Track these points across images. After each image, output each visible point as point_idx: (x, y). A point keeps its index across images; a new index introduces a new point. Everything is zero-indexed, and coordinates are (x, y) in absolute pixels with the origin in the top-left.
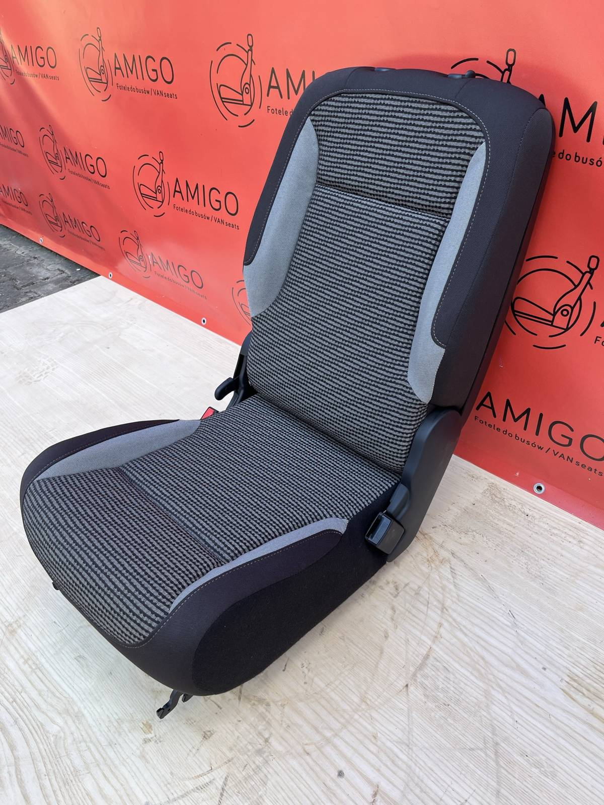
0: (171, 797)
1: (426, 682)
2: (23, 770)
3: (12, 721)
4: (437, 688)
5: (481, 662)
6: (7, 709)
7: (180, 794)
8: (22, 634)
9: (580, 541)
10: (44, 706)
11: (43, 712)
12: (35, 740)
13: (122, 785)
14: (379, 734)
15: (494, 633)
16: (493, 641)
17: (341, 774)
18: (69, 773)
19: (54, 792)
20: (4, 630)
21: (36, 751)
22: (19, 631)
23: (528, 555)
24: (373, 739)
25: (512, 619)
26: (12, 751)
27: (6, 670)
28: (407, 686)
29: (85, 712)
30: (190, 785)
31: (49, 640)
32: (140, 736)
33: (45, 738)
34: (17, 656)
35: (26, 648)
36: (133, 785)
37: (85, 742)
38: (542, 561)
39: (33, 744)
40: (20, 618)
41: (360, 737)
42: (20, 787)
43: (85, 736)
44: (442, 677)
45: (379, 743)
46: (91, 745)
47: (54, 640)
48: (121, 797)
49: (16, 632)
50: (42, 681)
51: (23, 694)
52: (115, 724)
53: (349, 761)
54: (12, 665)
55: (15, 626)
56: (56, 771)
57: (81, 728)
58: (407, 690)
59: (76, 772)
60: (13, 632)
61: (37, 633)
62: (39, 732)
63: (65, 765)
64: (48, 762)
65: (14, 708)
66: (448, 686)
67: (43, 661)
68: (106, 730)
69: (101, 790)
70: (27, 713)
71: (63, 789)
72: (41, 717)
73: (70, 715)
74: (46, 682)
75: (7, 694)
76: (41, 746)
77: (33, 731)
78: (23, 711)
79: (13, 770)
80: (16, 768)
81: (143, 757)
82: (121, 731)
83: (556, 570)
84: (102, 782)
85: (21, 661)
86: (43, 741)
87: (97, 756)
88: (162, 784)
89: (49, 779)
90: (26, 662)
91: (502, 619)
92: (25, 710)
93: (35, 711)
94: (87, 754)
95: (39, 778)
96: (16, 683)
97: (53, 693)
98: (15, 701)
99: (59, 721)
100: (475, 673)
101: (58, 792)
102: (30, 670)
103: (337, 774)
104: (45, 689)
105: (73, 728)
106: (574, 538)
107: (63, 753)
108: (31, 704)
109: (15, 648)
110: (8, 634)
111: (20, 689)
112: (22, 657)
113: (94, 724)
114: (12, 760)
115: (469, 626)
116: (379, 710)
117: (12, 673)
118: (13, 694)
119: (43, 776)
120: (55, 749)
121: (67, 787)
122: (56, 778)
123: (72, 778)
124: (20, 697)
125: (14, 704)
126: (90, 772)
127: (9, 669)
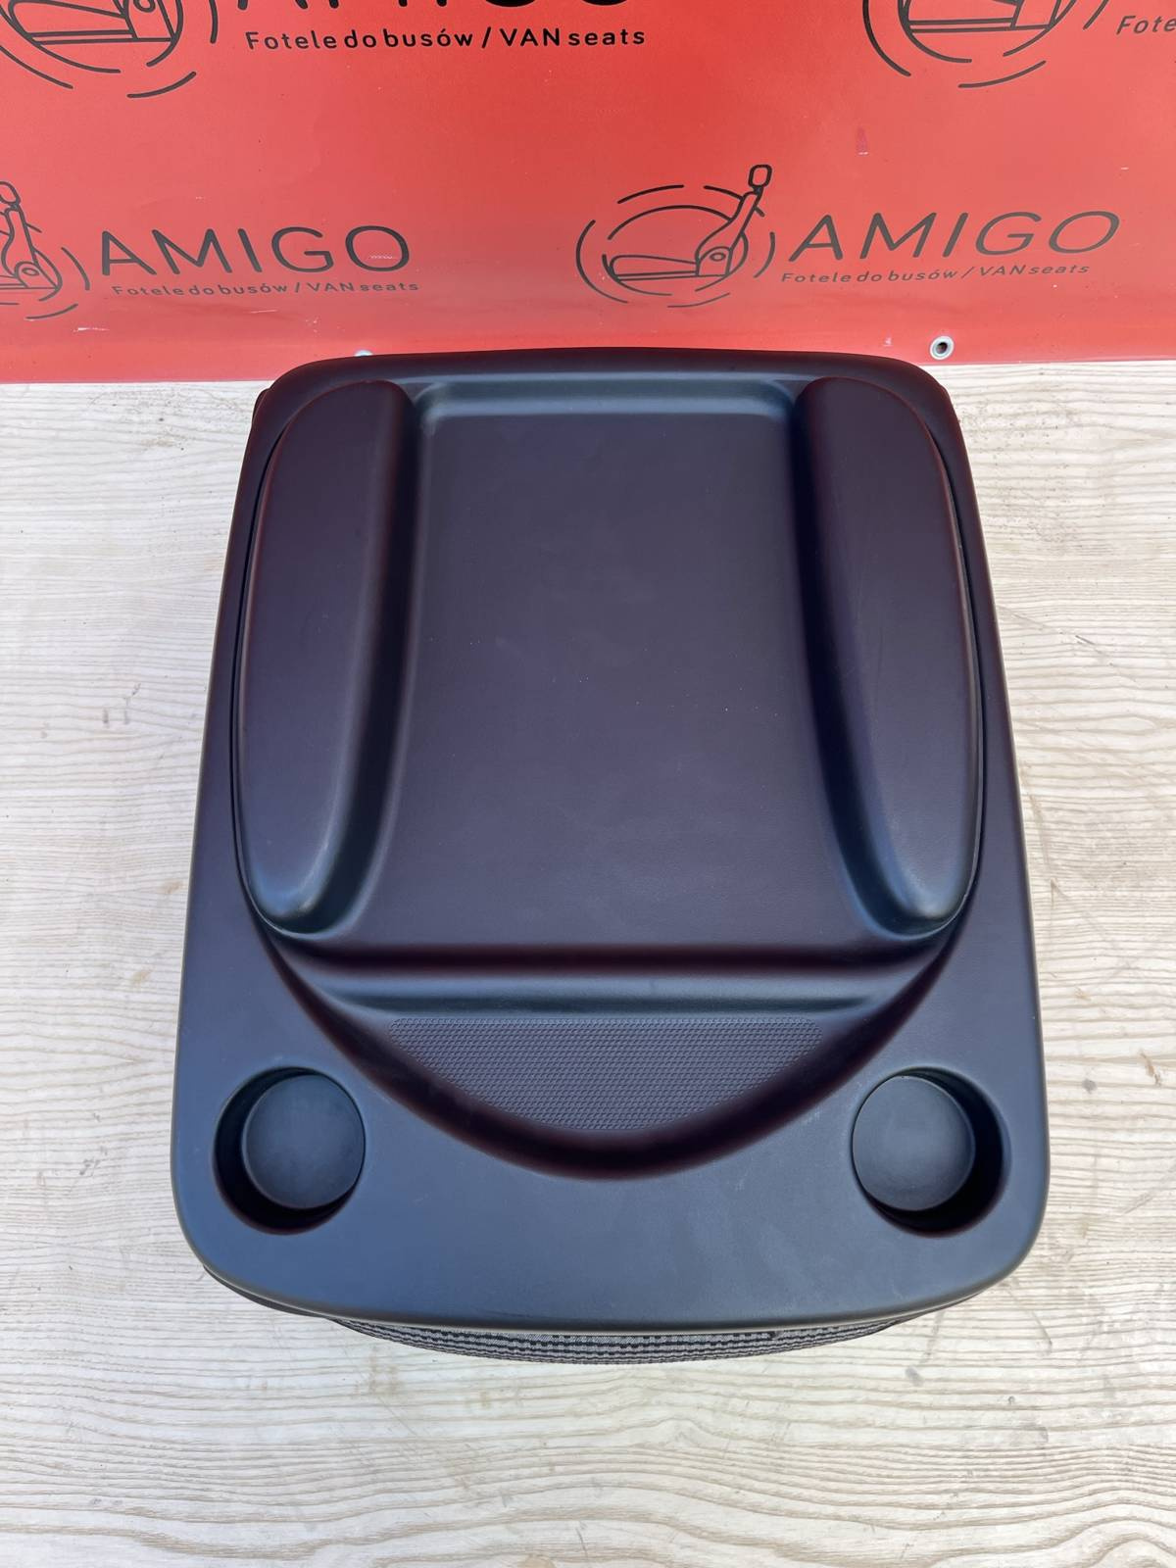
0: (928, 1331)
1: (1070, 857)
2: (698, 1523)
3: (591, 1491)
4: (1091, 853)
5: (1110, 759)
6: (558, 1487)
8: (416, 1376)
9: (1069, 413)
10: (607, 1423)
11: (618, 1430)
12: (661, 1472)
13: (850, 1388)
14: (1083, 988)
15: (1085, 694)
16: (1094, 710)
17: (1089, 1085)
18: (765, 1453)
19: (777, 1494)
20: (376, 1401)
21: (681, 1483)
22: (402, 1376)
23: (1022, 507)
24: (1083, 1002)
25: (1090, 648)
26: (648, 1521)
28: (1053, 886)
33: (670, 1454)
34: (459, 1411)
35: (456, 1385)
36: (865, 1371)
37: (733, 1396)
38: (1049, 503)
39: (666, 1481)
40: (372, 1359)
41: (1064, 1014)
42: (723, 1542)
43: (722, 1389)
44: (1083, 828)
45: (1093, 999)
46: (745, 1391)
48: (868, 1402)
49: (402, 1383)
51: (551, 1443)
53: (1083, 1060)
54: (470, 1430)
55: (383, 1377)
56: (744, 1471)
57: (703, 1387)
58: (1059, 891)
59: (773, 1443)
60: (394, 1389)
62: (652, 1458)
63: (745, 1451)
64: (718, 1476)
65: (567, 1473)
66: (1101, 834)
67: (511, 1373)
69: (833, 1424)
70: (599, 1457)
71: (784, 1478)
72: (625, 1439)
74: (561, 1391)
75: (526, 1472)
76: (677, 1469)
77: (638, 1467)
78: (586, 1463)
79: (687, 1539)
80: (685, 1531)
83: (1078, 502)
84: (821, 1413)
85: (478, 1409)
86: (672, 1460)
87: (771, 1392)
89: (750, 1490)
90: (485, 1402)
91: (1077, 661)
92: (587, 1457)
93: (602, 1443)
94: (756, 1407)
95: (734, 1504)
96: (519, 1443)
97: (593, 1393)
98: (552, 1465)
99: (656, 1413)
100: (1115, 783)
101: (784, 1489)
102: (508, 1405)
103: (1085, 1090)
104: (575, 1400)
105: (692, 1399)
106: (1057, 414)
107: (723, 1443)
108: (584, 1440)
109: (437, 1403)
110: (393, 1401)
111: (535, 1443)
112: (468, 1402)
114: (667, 1529)
115: (1050, 713)
116: (1053, 955)
117: (485, 1439)
118: (535, 1459)
119: (735, 1497)
120: (703, 1452)
121: (786, 1470)
122: (756, 1479)
123: (777, 1455)
124: (553, 1452)
125: (558, 1469)
126: (790, 1422)
127: (476, 1440)
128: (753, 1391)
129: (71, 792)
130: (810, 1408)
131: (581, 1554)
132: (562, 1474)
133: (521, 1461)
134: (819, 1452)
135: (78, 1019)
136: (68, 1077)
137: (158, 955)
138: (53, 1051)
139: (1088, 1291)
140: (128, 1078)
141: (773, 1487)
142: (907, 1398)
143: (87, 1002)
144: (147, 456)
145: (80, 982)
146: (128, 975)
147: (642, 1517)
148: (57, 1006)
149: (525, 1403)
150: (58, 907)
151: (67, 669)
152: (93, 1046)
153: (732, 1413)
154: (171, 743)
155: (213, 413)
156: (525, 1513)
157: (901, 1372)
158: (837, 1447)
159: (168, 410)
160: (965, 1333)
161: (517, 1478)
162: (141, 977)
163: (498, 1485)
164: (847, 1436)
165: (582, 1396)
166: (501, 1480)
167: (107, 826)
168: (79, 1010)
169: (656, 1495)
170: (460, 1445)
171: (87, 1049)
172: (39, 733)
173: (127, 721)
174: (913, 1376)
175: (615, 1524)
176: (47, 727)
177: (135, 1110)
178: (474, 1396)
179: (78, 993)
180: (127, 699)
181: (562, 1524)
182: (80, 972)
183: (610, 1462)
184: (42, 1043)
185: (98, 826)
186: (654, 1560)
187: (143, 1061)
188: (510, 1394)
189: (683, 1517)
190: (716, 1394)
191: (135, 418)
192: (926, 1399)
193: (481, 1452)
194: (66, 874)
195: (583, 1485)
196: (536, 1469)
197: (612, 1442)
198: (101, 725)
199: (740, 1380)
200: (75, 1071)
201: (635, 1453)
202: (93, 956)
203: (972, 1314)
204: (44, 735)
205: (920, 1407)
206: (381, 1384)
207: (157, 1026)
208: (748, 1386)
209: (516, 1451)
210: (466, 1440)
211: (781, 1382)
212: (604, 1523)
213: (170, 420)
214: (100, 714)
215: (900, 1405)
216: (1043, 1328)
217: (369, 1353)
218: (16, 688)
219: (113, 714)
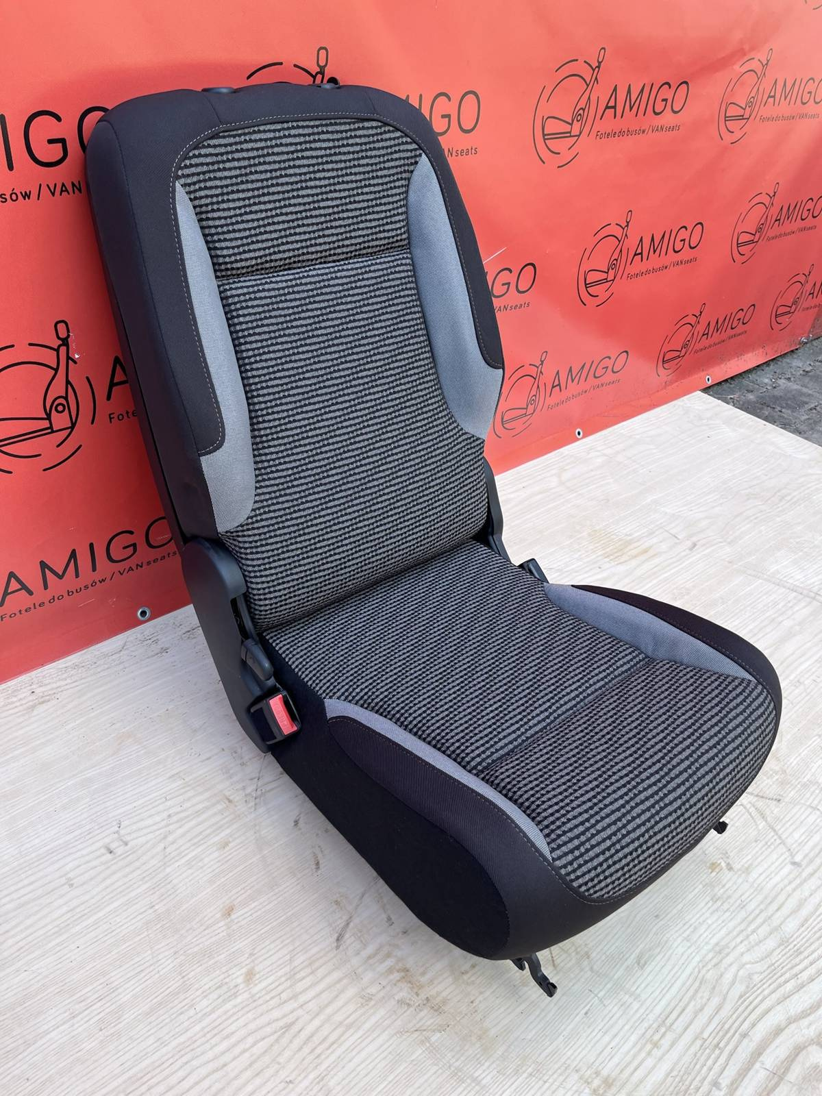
0: (778, 841)
2: (800, 1009)
3: (746, 1041)
6: (731, 1055)
7: (772, 834)
8: (611, 1064)
10: (716, 1000)
11: (725, 999)
12: (762, 1001)
19: (811, 964)
22: (605, 1073)
26: (782, 1030)
27: (674, 1073)
29: (714, 941)
30: (762, 825)
31: (618, 1015)
32: (727, 876)
33: (757, 988)
34: (650, 1062)
35: (635, 1050)
36: (778, 878)
37: (748, 937)
39: (768, 1003)
40: (581, 1078)
46: (750, 929)
47: (616, 1008)
48: (794, 890)
49: (608, 1076)
50: (684, 1010)
51: (705, 1035)
52: (719, 903)
54: (665, 1067)
55: (596, 1083)
56: (789, 966)
57: (733, 944)
59: (784, 942)
60: (608, 1083)
61: (607, 1038)
62: (751, 998)
63: (779, 956)
64: (783, 979)
65: (727, 1043)
67: (652, 1017)
68: (728, 914)
69: (794, 912)
70: (731, 1021)
71: (806, 954)
72: (732, 1000)
73: (721, 961)
74: (682, 1004)
75: (710, 1062)
76: (766, 992)
77: (751, 1007)
78: (729, 1029)
79: (805, 1022)
80: (800, 1018)
81: (747, 870)
82: (725, 896)
84: (785, 911)
85: (657, 1053)
86: (759, 991)
88: (770, 850)
89: (801, 971)
90: (656, 1045)
92: (727, 1026)
95: (802, 986)
96: (693, 1050)
97: (695, 992)
98: (717, 1046)
99: (730, 975)
101: (811, 958)
102: (667, 1036)
104: (693, 1003)
105: (735, 954)
107: (769, 961)
108: (716, 1019)
109: (636, 1070)
111: (699, 1043)
112: (649, 1053)
113: (725, 929)
114: (793, 1026)
117: (676, 1064)
118: (708, 1051)
119: (799, 981)
120: (766, 973)
121: (802, 949)
122: (797, 965)
123: (792, 946)
124: (710, 1039)
125: (721, 1045)
126: (780, 926)
127: (672, 1071)
128: (753, 927)
129: (116, 904)
130: (779, 913)
131: (776, 1079)
132: (726, 1046)
133: (703, 1059)
134: (803, 929)
135: (225, 1033)
136: (248, 1074)
137: (251, 955)
138: (225, 1065)
139: (805, 780)
140: (291, 1042)
141: (806, 962)
142: (804, 875)
143: (224, 1017)
144: (35, 712)
145: (209, 1009)
146: (240, 980)
147: (778, 1031)
148: (205, 1035)
149: (674, 1027)
150: (157, 976)
151: (61, 841)
152: (250, 1040)
153: (757, 944)
154: (165, 837)
155: (66, 675)
156: (732, 1084)
157: (789, 867)
158: (806, 920)
159: (34, 686)
160: (791, 830)
161: (710, 1069)
162: (250, 976)
163: (706, 1082)
164: (804, 912)
165: (693, 997)
166: (705, 1079)
167: (156, 907)
168: (222, 1027)
169: (772, 1013)
170: (670, 1079)
171: (247, 1046)
172: (66, 886)
173: (126, 844)
174: (794, 863)
175: (773, 1046)
176: (70, 879)
177: (312, 1057)
178: (649, 1046)
179: (214, 1016)
180: (117, 832)
181: (751, 1073)
182: (205, 1002)
183: (737, 1018)
184: (211, 1066)
185: (151, 911)
186: (805, 1047)
187: (293, 1023)
188: (663, 1030)
189: (792, 1012)
190: (741, 942)
191: (14, 699)
192: (810, 870)
193: (681, 1073)
194: (149, 952)
195: (739, 1042)
196: (713, 1056)
197: (728, 1007)
198: (109, 856)
199: (743, 926)
200: (250, 1065)
201: (742, 1003)
202: (207, 987)
203: (784, 821)
204: (71, 885)
205: (812, 875)
206: (599, 1087)
207: (284, 996)
208: (748, 926)
209: (695, 1056)
210: (670, 1073)
211: (757, 912)
212: (768, 1051)
213: (39, 691)
214: (103, 851)
215: (805, 880)
216: (810, 806)
217: (576, 1076)
218: (30, 872)
219: (112, 846)
